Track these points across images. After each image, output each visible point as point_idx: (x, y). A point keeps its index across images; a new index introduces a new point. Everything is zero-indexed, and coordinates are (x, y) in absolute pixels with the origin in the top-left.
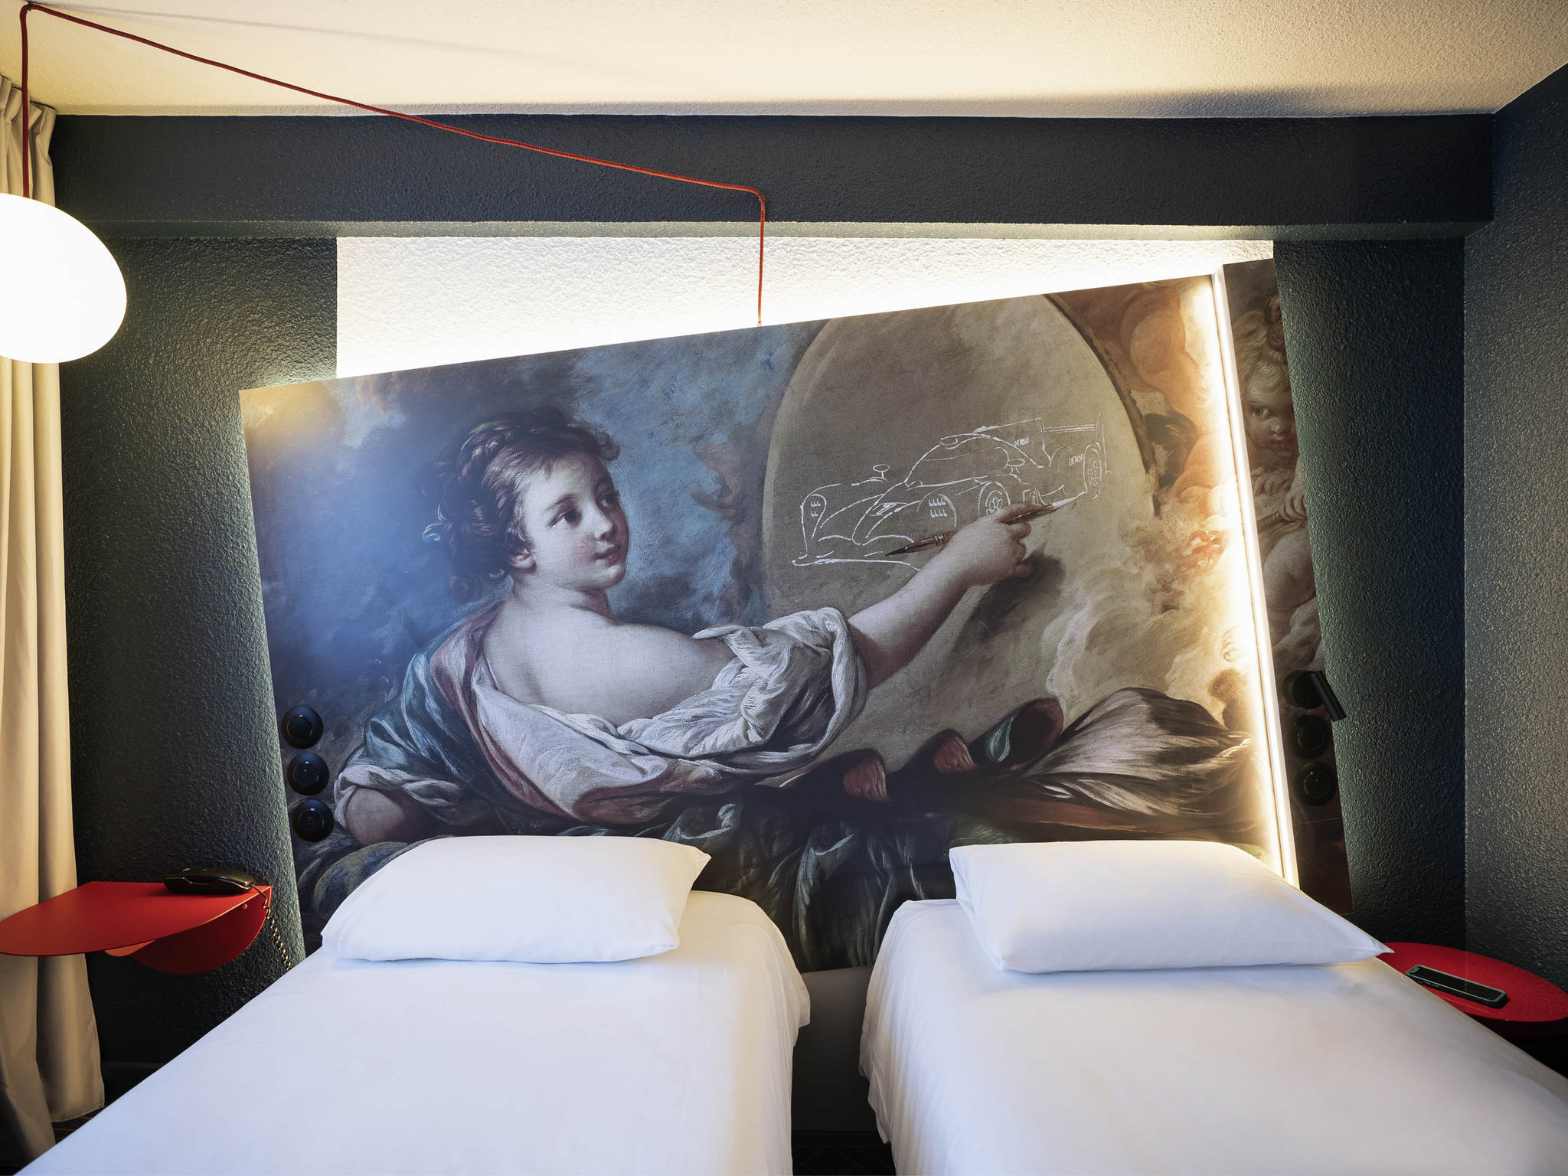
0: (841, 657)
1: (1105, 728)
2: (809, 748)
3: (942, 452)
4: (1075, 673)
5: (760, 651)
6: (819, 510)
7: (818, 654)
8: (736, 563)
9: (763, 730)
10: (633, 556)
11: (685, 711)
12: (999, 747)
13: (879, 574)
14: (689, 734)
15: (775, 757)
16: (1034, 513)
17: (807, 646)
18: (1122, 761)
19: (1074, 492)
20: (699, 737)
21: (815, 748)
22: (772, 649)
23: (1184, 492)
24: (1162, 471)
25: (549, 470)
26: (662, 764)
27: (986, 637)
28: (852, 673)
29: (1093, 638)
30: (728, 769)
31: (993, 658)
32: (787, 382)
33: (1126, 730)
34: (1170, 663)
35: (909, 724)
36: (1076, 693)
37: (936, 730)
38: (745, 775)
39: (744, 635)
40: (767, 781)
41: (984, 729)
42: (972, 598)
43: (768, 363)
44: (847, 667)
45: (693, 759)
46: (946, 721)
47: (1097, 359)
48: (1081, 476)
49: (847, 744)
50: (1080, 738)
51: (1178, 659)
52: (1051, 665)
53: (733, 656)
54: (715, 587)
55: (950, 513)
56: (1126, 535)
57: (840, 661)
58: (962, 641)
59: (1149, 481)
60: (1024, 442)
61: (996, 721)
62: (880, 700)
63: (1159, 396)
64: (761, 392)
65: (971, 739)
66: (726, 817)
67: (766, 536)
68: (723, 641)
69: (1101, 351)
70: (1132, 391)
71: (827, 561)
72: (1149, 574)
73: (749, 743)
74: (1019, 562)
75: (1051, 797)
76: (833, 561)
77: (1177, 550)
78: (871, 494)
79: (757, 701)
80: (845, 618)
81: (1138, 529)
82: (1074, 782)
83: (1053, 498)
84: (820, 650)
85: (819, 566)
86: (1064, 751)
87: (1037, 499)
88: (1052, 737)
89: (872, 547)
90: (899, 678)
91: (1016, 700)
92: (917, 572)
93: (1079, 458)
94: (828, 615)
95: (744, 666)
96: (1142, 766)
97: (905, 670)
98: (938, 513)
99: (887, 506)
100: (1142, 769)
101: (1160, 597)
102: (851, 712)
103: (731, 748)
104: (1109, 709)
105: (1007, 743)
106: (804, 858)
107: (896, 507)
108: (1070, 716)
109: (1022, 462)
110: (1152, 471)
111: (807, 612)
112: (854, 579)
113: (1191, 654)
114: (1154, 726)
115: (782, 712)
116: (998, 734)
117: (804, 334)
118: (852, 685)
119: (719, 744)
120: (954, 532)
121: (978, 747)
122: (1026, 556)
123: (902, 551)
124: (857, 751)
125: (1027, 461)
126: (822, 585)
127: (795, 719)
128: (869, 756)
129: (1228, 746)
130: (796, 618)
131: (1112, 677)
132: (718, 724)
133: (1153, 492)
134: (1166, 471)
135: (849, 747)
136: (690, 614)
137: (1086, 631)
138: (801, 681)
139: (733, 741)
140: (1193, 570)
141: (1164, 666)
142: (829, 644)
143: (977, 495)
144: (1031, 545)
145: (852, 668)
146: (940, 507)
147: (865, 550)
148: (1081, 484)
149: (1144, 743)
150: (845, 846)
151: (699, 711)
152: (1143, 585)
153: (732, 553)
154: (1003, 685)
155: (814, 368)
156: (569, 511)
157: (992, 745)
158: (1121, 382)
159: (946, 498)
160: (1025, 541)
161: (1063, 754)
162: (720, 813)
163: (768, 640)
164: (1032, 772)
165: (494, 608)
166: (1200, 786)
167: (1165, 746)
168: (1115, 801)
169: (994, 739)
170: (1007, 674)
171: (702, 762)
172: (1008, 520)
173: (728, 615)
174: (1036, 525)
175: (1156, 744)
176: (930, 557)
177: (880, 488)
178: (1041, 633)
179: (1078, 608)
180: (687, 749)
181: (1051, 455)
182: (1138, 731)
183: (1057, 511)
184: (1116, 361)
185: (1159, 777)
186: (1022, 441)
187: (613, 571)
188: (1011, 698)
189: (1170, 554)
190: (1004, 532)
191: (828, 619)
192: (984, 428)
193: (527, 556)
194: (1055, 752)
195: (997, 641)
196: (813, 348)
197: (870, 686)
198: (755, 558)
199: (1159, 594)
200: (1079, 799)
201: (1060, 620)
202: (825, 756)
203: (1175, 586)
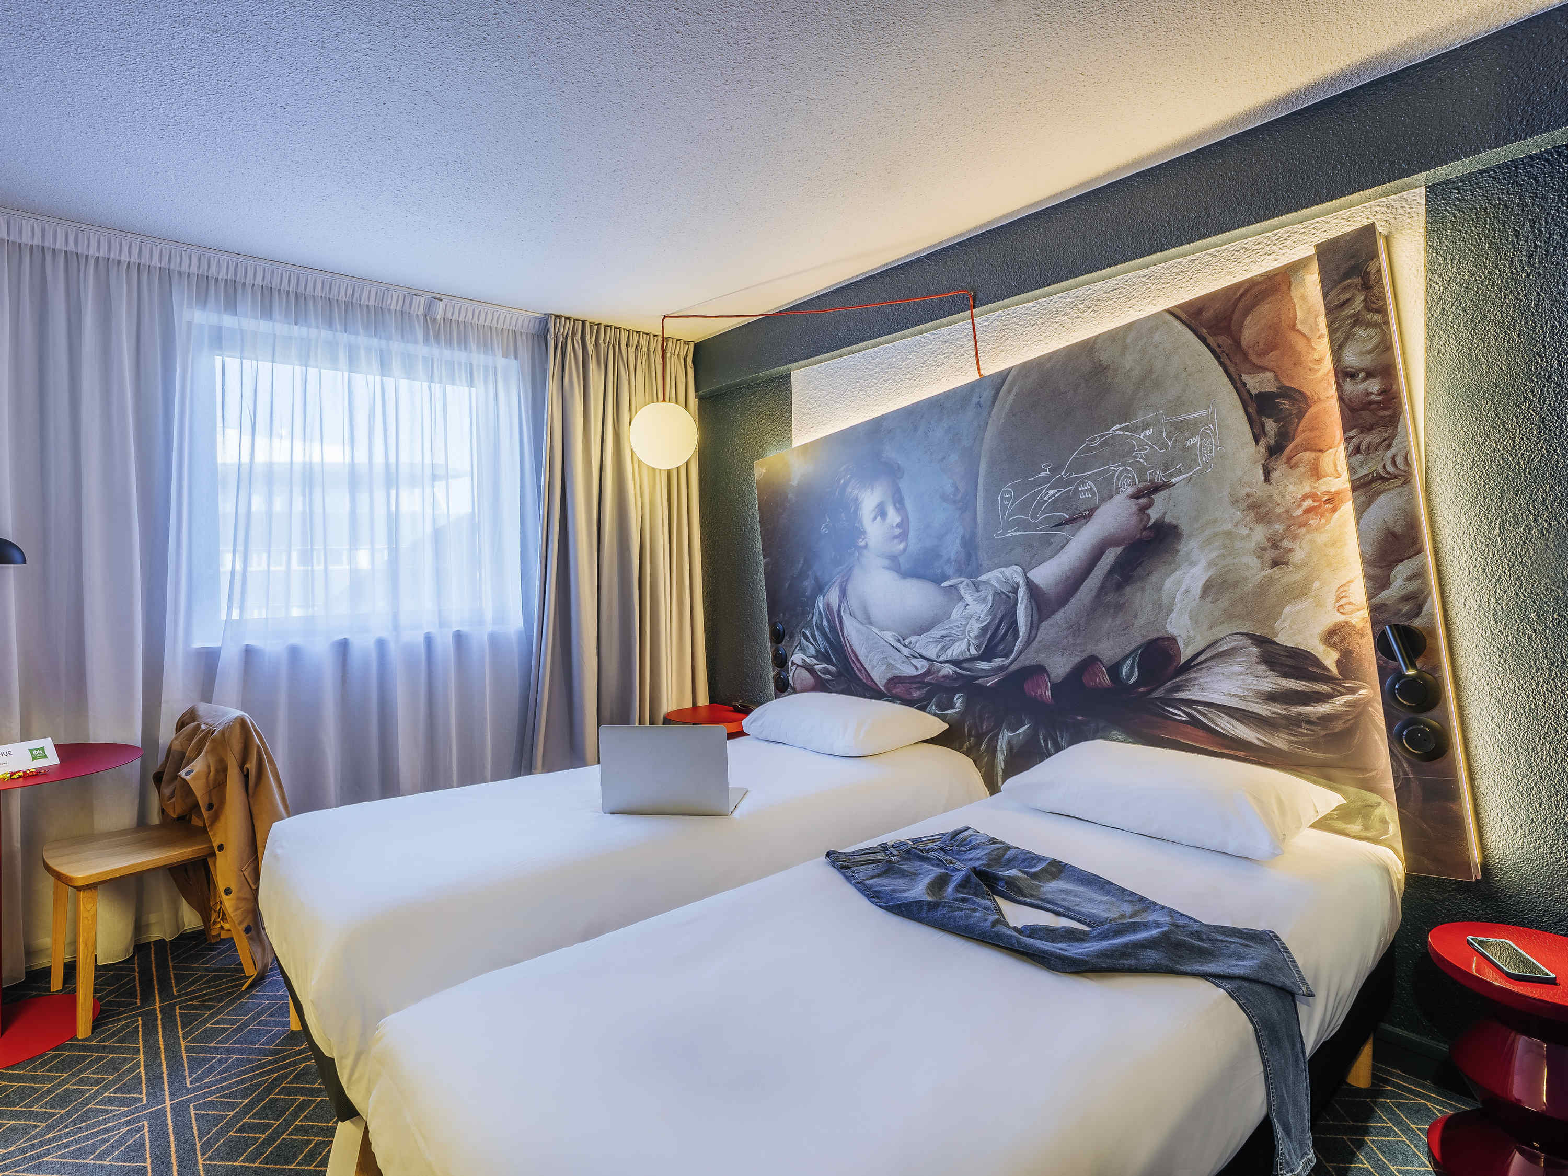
0: (1022, 600)
1: (1218, 665)
2: (1003, 661)
3: (1088, 449)
4: (1191, 617)
5: (976, 595)
6: (1009, 499)
7: (1008, 597)
8: (963, 537)
9: (978, 648)
10: (912, 535)
11: (936, 633)
12: (1130, 672)
13: (1046, 541)
14: (939, 647)
15: (984, 665)
16: (1157, 488)
17: (1003, 592)
18: (1233, 695)
19: (1190, 468)
20: (944, 649)
21: (1007, 662)
22: (983, 593)
23: (1294, 458)
24: (1272, 441)
25: (872, 489)
26: (924, 663)
27: (1119, 587)
28: (1029, 612)
29: (1207, 589)
30: (959, 671)
31: (1125, 603)
32: (990, 414)
33: (1237, 669)
34: (1280, 613)
35: (1066, 650)
36: (1192, 634)
37: (1084, 655)
38: (969, 676)
39: (967, 585)
40: (980, 681)
41: (1118, 658)
42: (1110, 556)
43: (979, 403)
44: (1026, 607)
45: (941, 663)
46: (1091, 649)
47: (1210, 353)
48: (1196, 454)
49: (1027, 660)
50: (1195, 671)
51: (1287, 610)
52: (1170, 611)
53: (961, 598)
54: (952, 554)
55: (1093, 494)
56: (1237, 501)
57: (1022, 603)
58: (1102, 590)
59: (1259, 452)
60: (1148, 432)
61: (1127, 652)
62: (1048, 631)
63: (1269, 375)
64: (975, 424)
65: (1109, 664)
66: (958, 701)
67: (979, 520)
68: (956, 588)
69: (1214, 346)
70: (1243, 375)
71: (1014, 534)
72: (1260, 534)
73: (971, 655)
74: (1145, 528)
75: (1170, 718)
76: (1017, 534)
77: (1287, 511)
78: (1041, 485)
79: (975, 627)
80: (1025, 573)
81: (1248, 495)
82: (1190, 707)
83: (1172, 476)
84: (1010, 595)
85: (1010, 538)
86: (1181, 681)
87: (1159, 476)
88: (1171, 669)
89: (1042, 523)
90: (1059, 616)
91: (1143, 636)
92: (1071, 539)
93: (1196, 439)
94: (1015, 571)
95: (967, 605)
96: (1252, 702)
97: (1063, 610)
98: (1085, 494)
99: (1051, 493)
100: (1252, 704)
101: (1270, 554)
102: (1029, 637)
103: (961, 658)
104: (1221, 650)
105: (1136, 669)
106: (1001, 735)
107: (1057, 493)
108: (1186, 654)
109: (1146, 449)
110: (1262, 442)
111: (1003, 569)
112: (1031, 545)
113: (1300, 605)
114: (1264, 667)
115: (988, 636)
116: (1129, 662)
117: (999, 380)
118: (1030, 619)
119: (954, 654)
120: (1096, 508)
121: (1114, 670)
122: (1150, 524)
123: (1060, 524)
124: (1034, 666)
125: (1152, 448)
126: (1011, 550)
127: (996, 641)
128: (1039, 670)
129: (1342, 694)
130: (996, 573)
131: (1223, 623)
132: (955, 641)
133: (1263, 461)
134: (1276, 441)
135: (1027, 663)
136: (939, 571)
137: (1200, 584)
138: (999, 616)
139: (962, 653)
140: (1303, 530)
141: (1274, 614)
142: (1015, 592)
143: (1113, 479)
144: (1154, 514)
145: (1029, 607)
146: (1086, 490)
147: (1036, 525)
148: (1196, 461)
149: (1254, 682)
150: (1025, 731)
151: (944, 633)
152: (1253, 544)
153: (961, 531)
154: (1133, 625)
155: (1006, 400)
156: (881, 512)
157: (1125, 670)
158: (1232, 370)
159: (1091, 483)
160: (1149, 511)
161: (1180, 683)
162: (955, 699)
163: (981, 588)
164: (1155, 695)
165: (850, 569)
166: (1312, 727)
167: (1275, 686)
168: (1226, 728)
169: (1125, 666)
170: (1136, 616)
171: (946, 665)
172: (1136, 496)
173: (959, 572)
174: (1159, 498)
175: (1266, 684)
176: (1079, 528)
177: (1046, 480)
178: (1163, 584)
179: (1193, 564)
180: (938, 656)
181: (1170, 439)
182: (1248, 671)
183: (1176, 486)
184: (1227, 352)
185: (1268, 714)
186: (1147, 432)
187: (902, 546)
188: (1139, 635)
189: (1279, 515)
190: (1133, 506)
191: (1014, 573)
192: (1118, 426)
193: (863, 539)
194: (1174, 681)
195: (1128, 590)
196: (1004, 388)
197: (1041, 621)
198: (973, 534)
199: (1268, 551)
200: (1194, 722)
201: (1178, 574)
202: (1013, 667)
203: (1285, 544)
